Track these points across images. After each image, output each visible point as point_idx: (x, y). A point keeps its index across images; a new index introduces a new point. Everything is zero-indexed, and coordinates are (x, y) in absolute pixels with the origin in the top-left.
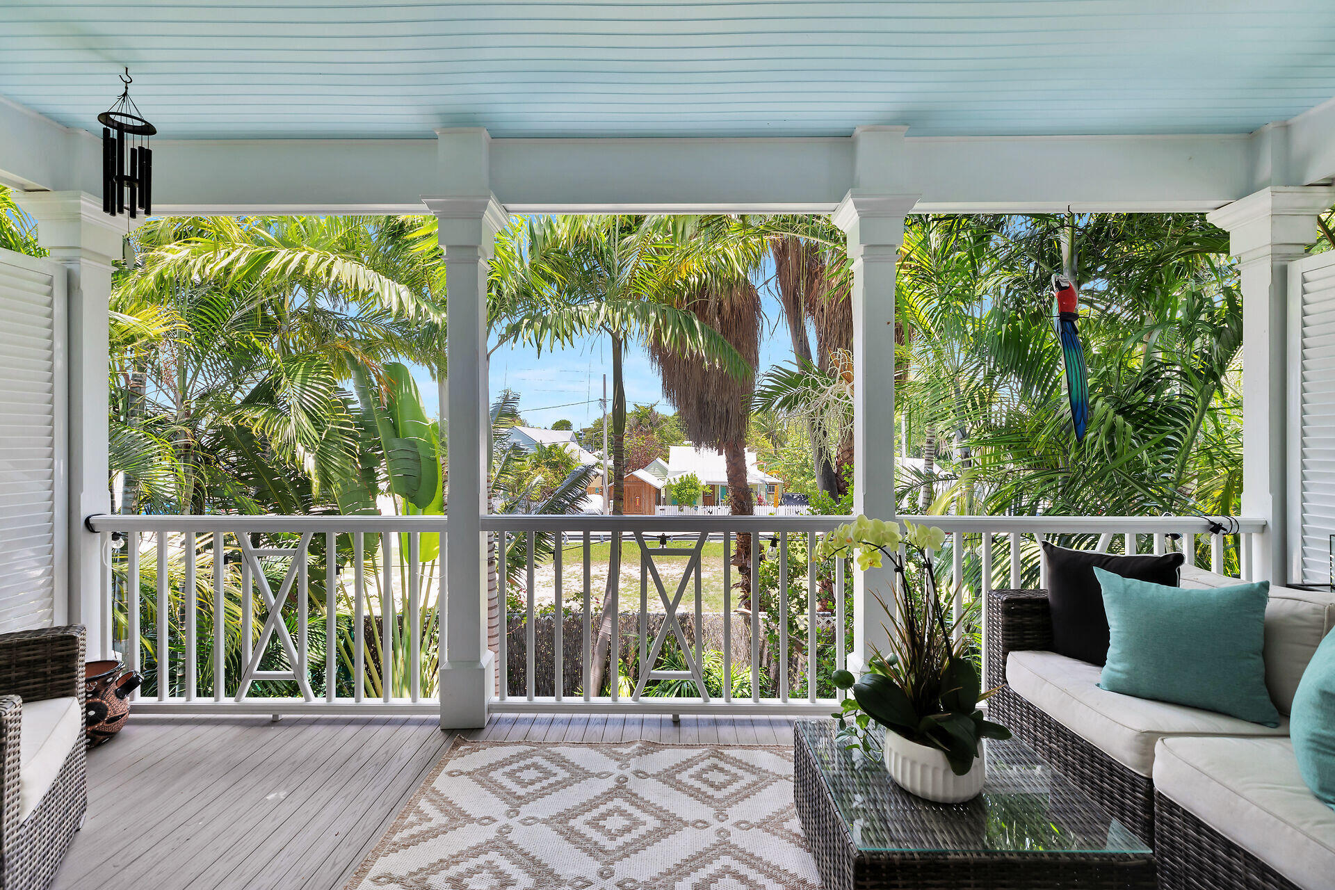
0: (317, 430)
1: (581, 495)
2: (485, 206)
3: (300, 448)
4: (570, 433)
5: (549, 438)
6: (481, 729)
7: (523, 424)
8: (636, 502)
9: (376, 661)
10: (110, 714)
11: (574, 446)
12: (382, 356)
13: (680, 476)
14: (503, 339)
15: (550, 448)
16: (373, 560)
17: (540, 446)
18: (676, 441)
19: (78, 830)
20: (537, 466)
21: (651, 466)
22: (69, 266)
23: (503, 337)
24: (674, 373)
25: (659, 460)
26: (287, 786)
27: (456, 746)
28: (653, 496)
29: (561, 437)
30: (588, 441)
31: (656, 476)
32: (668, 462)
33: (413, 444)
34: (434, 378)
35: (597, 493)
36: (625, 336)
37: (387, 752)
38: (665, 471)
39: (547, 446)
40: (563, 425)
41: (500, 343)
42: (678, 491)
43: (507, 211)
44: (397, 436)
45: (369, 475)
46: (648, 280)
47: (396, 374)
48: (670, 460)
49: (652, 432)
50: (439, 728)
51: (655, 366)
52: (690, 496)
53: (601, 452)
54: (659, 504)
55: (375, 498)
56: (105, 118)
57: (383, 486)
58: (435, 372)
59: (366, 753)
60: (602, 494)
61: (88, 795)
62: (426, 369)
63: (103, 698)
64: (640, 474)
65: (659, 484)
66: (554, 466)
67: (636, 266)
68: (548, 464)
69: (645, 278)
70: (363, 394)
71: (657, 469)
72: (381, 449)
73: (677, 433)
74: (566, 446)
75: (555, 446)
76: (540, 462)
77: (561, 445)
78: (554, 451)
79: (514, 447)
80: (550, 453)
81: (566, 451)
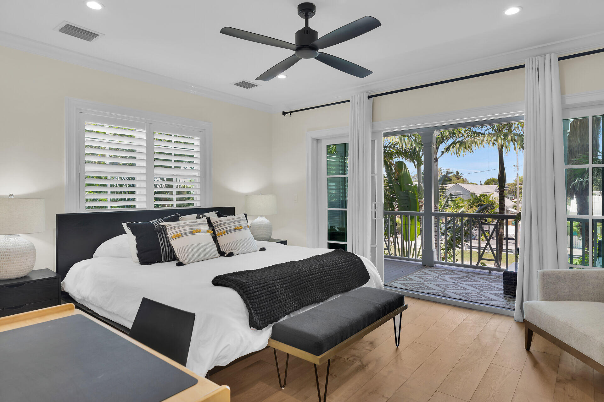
6: (433, 266)
12: (394, 158)
17: (473, 195)
23: (443, 152)
29: (489, 189)
33: (408, 193)
34: (415, 167)
40: (491, 182)
41: (442, 154)
44: (401, 190)
47: (401, 165)
58: (416, 165)
62: (412, 163)
72: (395, 196)
74: (491, 195)
75: (484, 195)
76: (473, 204)
77: (488, 194)
78: (482, 198)
79: (451, 195)
80: (480, 199)
81: (491, 198)
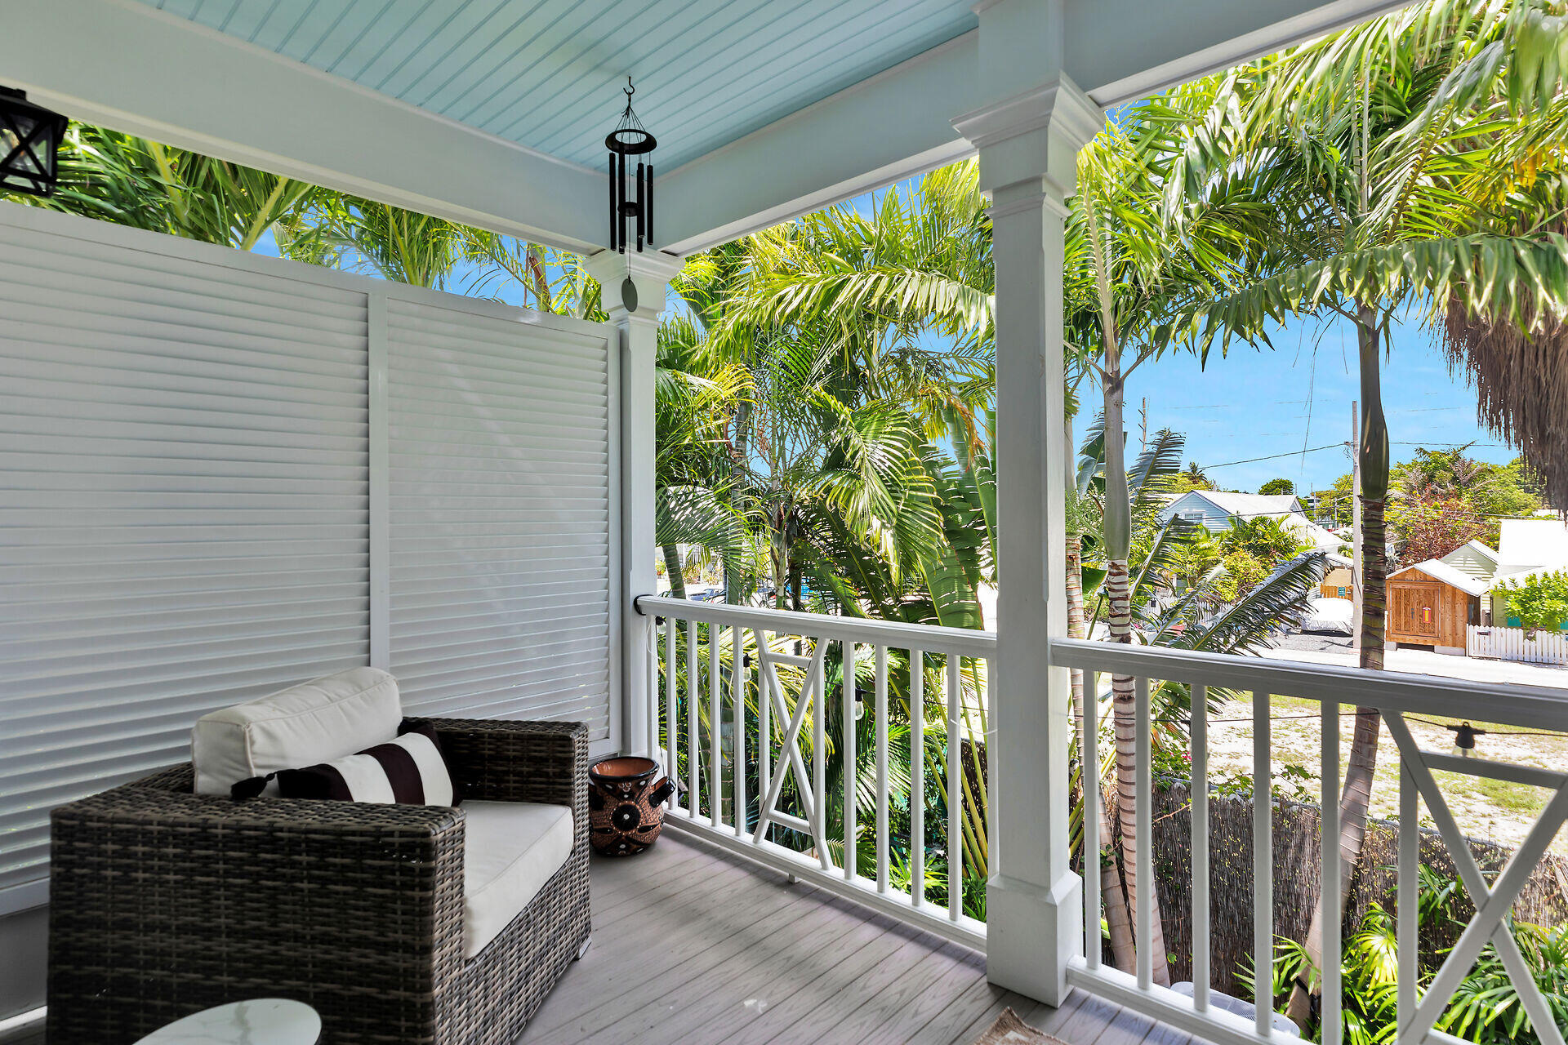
0: (893, 498)
1: (1296, 600)
2: (1050, 102)
3: (876, 523)
4: (1290, 499)
5: (1251, 506)
6: (1052, 1008)
7: (1210, 487)
8: (1422, 616)
9: (979, 802)
10: (642, 822)
11: (1299, 520)
13: (1527, 574)
14: (1145, 351)
15: (1254, 523)
16: (974, 669)
17: (1237, 520)
18: (1514, 510)
19: (576, 959)
20: (1232, 550)
21: (1457, 555)
22: (621, 327)
24: (1507, 381)
25: (1476, 544)
26: (771, 994)
27: (1001, 1027)
28: (1461, 609)
29: (1276, 505)
30: (1324, 512)
31: (1469, 572)
32: (1496, 548)
35: (1341, 596)
36: (1385, 323)
37: (902, 993)
38: (1491, 566)
39: (1248, 520)
40: (1280, 487)
41: (1140, 359)
42: (1522, 603)
43: (1099, 105)
45: (969, 558)
46: (1440, 207)
48: (1502, 544)
49: (1459, 497)
50: (985, 980)
51: (1461, 367)
52: (1554, 613)
53: (1350, 530)
54: (1475, 621)
55: (975, 588)
56: (611, 141)
57: (986, 572)
59: (876, 981)
60: (1351, 597)
61: (592, 919)
63: (637, 803)
64: (1433, 568)
65: (1476, 587)
66: (1262, 551)
67: (1410, 188)
68: (1249, 547)
69: (1430, 203)
70: (962, 452)
71: (1471, 562)
72: (983, 524)
73: (1519, 495)
74: (1283, 520)
75: (1263, 521)
76: (1237, 544)
77: (1274, 518)
78: (1260, 528)
79: (1176, 520)
80: (1254, 530)
81: (1283, 527)
